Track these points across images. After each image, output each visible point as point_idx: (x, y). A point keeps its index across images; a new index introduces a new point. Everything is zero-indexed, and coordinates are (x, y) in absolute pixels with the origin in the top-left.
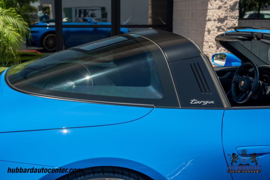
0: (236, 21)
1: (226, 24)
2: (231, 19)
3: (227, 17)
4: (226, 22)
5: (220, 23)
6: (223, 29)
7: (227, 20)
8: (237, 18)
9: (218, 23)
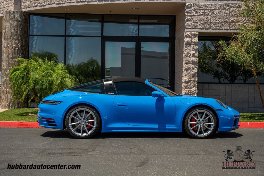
0: (196, 83)
1: (190, 84)
2: (193, 82)
3: (190, 80)
4: (190, 83)
5: (186, 84)
6: (188, 87)
7: (191, 82)
8: (196, 81)
9: (185, 84)
